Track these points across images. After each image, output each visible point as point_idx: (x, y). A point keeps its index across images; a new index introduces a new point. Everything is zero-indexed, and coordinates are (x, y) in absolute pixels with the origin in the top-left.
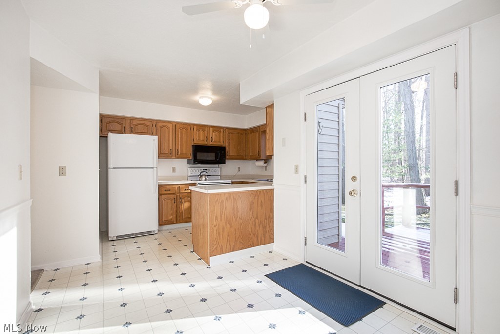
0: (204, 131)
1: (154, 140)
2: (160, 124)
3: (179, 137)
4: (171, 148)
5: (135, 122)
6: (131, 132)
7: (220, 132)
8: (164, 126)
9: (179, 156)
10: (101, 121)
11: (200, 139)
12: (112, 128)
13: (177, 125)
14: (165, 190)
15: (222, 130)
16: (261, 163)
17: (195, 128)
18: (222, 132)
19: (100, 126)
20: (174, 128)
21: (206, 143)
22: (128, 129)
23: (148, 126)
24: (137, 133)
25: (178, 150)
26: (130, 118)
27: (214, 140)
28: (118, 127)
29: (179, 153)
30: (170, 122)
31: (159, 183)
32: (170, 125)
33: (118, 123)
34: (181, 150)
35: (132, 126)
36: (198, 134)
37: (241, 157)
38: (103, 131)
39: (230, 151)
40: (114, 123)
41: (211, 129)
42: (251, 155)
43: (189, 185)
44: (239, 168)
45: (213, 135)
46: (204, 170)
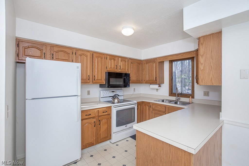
0: (114, 60)
1: (78, 67)
2: (80, 53)
3: (95, 65)
4: (89, 74)
5: (56, 49)
6: (52, 59)
7: (126, 61)
8: (83, 55)
9: (94, 82)
10: (18, 45)
11: (111, 67)
12: (30, 54)
13: (94, 55)
14: (86, 115)
15: (127, 61)
16: (156, 86)
17: (108, 57)
18: (127, 62)
19: (16, 51)
20: (91, 57)
21: (116, 70)
22: (48, 55)
23: (68, 54)
24: (57, 59)
25: (95, 76)
26: (51, 44)
28: (38, 53)
29: (96, 79)
30: (88, 51)
31: (82, 108)
32: (89, 54)
33: (38, 48)
34: (98, 77)
35: (52, 53)
36: (111, 63)
37: (139, 82)
38: (20, 56)
39: (133, 77)
40: (33, 49)
41: (120, 59)
42: (147, 80)
43: (106, 108)
44: (134, 89)
45: (121, 64)
46: (112, 92)
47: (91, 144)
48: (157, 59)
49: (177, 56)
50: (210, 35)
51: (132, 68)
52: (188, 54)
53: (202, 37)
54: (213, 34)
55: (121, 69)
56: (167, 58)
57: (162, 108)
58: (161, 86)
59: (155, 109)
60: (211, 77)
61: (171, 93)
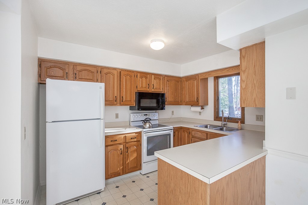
0: (146, 78)
1: (101, 88)
2: (105, 71)
3: (123, 84)
4: (116, 95)
5: (79, 68)
6: (75, 78)
7: (160, 79)
8: (109, 73)
9: (123, 103)
10: (40, 66)
11: (143, 87)
12: (52, 74)
13: (122, 73)
14: (111, 141)
15: (162, 78)
16: (198, 109)
17: (139, 75)
18: (162, 79)
19: (38, 72)
20: (119, 75)
21: (148, 90)
22: (71, 74)
23: (92, 72)
24: (81, 79)
25: (122, 97)
26: (74, 63)
27: (156, 87)
28: (60, 73)
29: (124, 100)
30: (115, 69)
31: (106, 133)
32: (115, 72)
33: (60, 68)
34: (126, 98)
35: (75, 72)
36: (142, 81)
37: (177, 103)
38: (42, 77)
39: (169, 97)
40: (54, 68)
41: (153, 76)
42: (187, 101)
43: (135, 134)
44: (173, 112)
45: (154, 82)
46: (144, 115)
47: (117, 174)
48: (199, 75)
49: (223, 71)
50: (253, 46)
51: (168, 87)
52: (235, 69)
53: (243, 48)
54: (256, 45)
55: (154, 88)
56: (210, 74)
57: (203, 135)
58: (204, 108)
59: (194, 136)
60: (254, 98)
61: (217, 117)
